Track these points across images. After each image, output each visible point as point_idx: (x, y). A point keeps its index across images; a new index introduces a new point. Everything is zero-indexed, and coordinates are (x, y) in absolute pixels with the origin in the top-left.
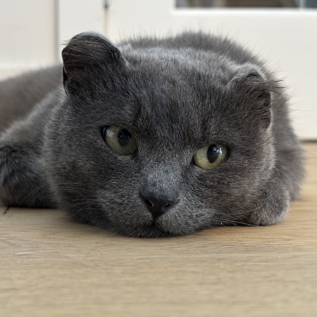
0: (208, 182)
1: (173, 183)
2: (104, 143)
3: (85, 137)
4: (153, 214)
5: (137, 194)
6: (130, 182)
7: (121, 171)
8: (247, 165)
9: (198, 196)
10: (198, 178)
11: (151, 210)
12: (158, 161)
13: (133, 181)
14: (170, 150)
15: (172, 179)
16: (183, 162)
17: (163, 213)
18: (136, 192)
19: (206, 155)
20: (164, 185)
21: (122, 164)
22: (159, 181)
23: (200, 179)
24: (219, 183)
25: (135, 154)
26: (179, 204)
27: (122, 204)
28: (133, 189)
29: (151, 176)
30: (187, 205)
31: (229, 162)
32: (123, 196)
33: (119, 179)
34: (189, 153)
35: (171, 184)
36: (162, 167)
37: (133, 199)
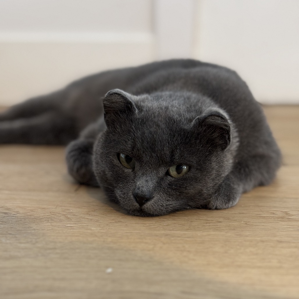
0: (174, 186)
1: (150, 187)
2: (118, 161)
3: (109, 157)
4: (139, 204)
5: (131, 193)
6: (129, 185)
7: (125, 179)
8: (199, 176)
9: (167, 194)
10: (168, 184)
11: (138, 202)
12: (143, 174)
13: (130, 186)
14: (150, 168)
15: (149, 185)
16: (160, 174)
17: (144, 204)
18: (131, 192)
19: (175, 170)
20: (144, 189)
21: (126, 174)
22: (142, 187)
23: (169, 185)
24: (180, 187)
25: (133, 169)
26: (154, 199)
27: (124, 198)
28: (129, 190)
29: (138, 183)
30: (160, 199)
31: (188, 174)
32: (125, 194)
33: (123, 183)
34: (163, 169)
35: (148, 188)
36: (144, 178)
37: (129, 196)
